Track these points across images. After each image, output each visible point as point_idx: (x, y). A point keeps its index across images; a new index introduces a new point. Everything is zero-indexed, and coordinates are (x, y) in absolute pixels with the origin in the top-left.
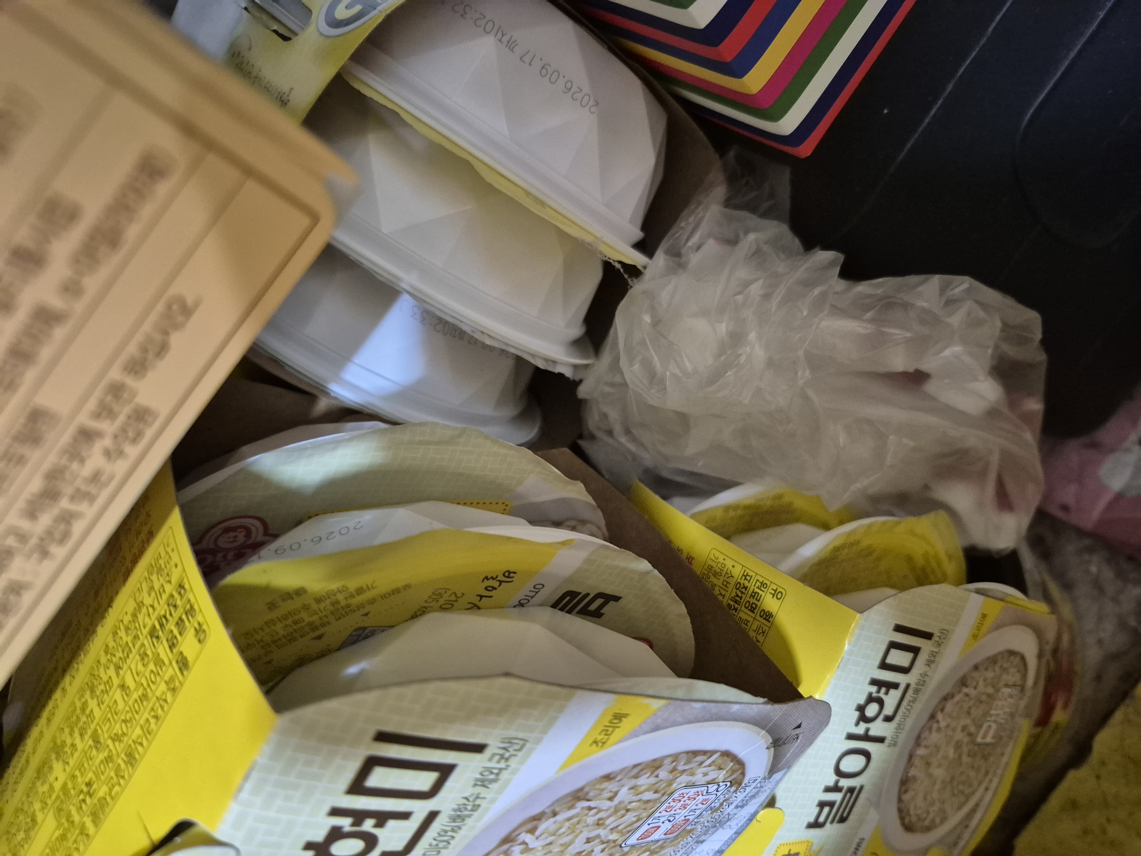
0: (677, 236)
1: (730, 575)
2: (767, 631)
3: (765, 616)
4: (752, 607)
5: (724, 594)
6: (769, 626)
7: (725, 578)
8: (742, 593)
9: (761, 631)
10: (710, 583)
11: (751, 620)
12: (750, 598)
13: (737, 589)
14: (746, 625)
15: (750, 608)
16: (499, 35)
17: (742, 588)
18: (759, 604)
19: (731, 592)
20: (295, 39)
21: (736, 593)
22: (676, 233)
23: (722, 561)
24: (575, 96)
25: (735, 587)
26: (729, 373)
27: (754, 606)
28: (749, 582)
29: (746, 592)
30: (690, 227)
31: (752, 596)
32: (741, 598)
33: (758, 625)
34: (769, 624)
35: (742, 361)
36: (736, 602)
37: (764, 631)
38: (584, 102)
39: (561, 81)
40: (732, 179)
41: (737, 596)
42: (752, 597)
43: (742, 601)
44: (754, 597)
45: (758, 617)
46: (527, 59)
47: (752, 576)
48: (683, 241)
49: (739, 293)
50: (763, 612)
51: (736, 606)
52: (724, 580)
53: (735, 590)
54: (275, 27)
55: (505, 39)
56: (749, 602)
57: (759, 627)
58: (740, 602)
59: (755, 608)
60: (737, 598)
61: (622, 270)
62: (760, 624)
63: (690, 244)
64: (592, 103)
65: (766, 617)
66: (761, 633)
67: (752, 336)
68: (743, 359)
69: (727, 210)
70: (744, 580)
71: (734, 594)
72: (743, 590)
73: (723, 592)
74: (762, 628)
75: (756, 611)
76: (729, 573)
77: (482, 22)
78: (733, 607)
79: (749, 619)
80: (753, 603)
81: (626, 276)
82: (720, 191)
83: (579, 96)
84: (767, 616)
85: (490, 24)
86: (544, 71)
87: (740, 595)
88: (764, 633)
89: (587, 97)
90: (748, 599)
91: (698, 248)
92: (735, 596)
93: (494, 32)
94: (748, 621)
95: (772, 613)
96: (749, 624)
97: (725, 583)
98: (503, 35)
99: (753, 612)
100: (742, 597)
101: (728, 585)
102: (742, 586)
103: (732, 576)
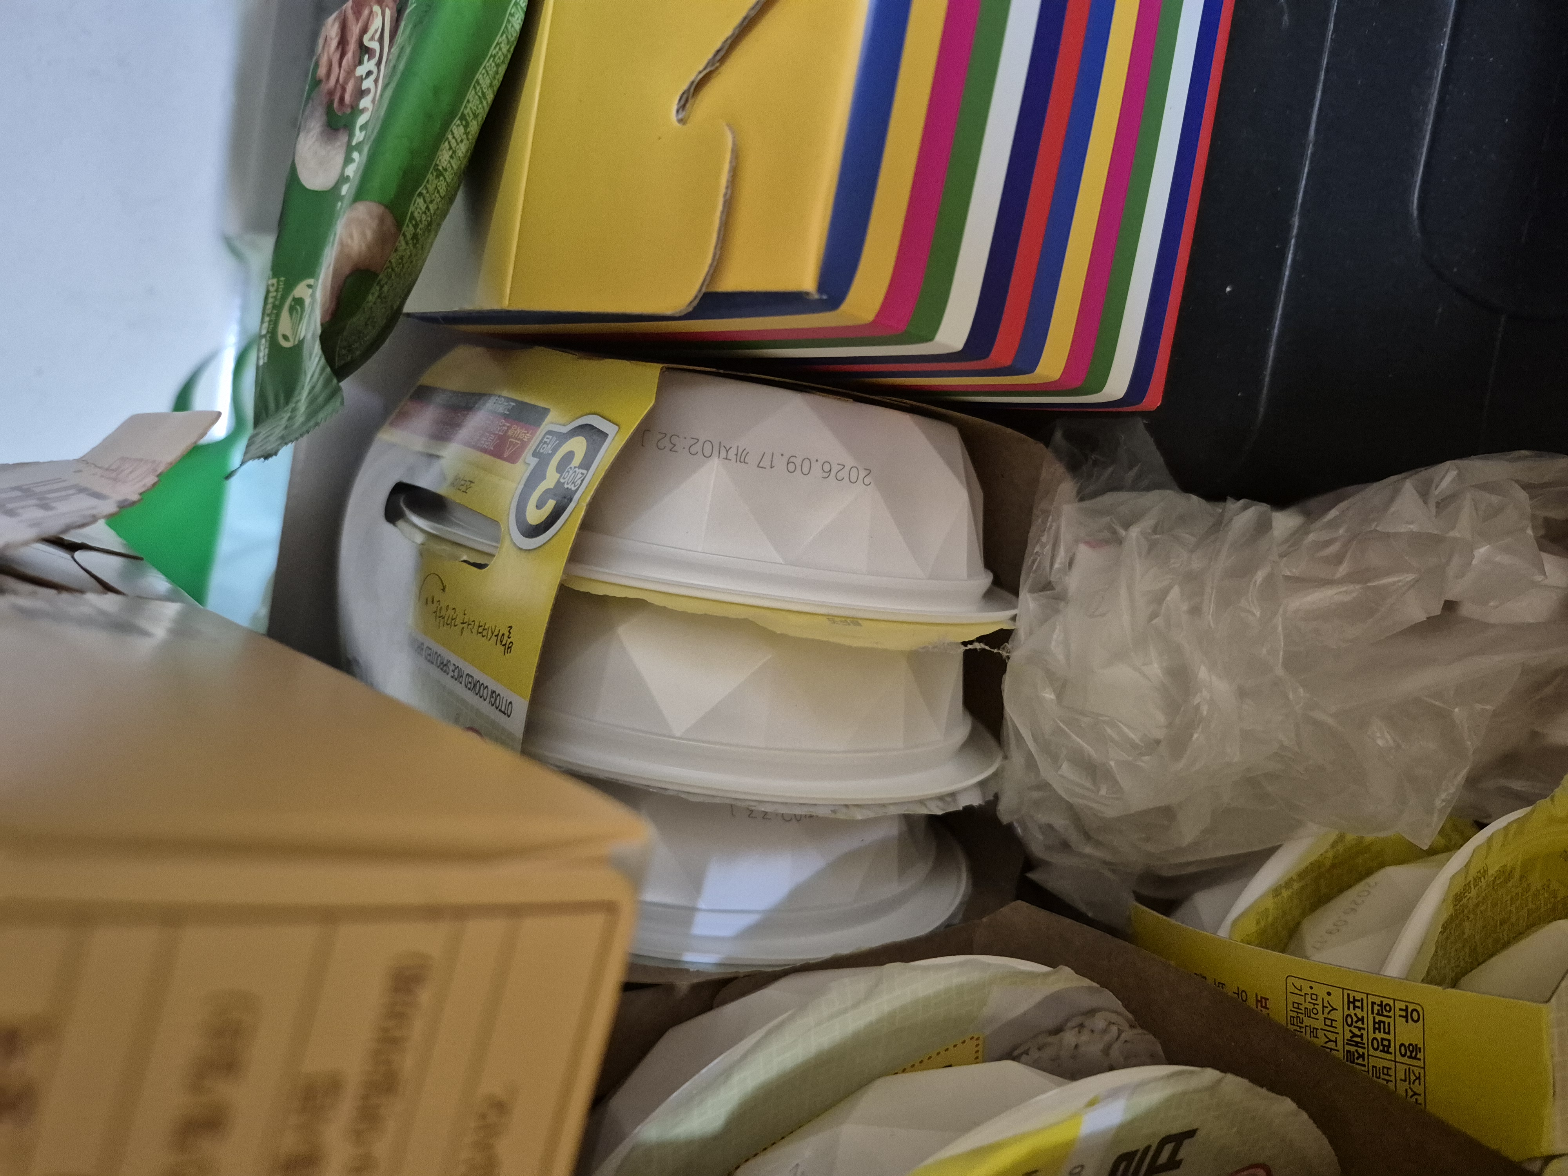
0: (1035, 567)
1: (1331, 1008)
2: (1422, 1075)
3: (1408, 1054)
4: (1384, 1046)
5: (1334, 1039)
6: (1422, 1066)
7: (1326, 1015)
8: (1360, 1029)
9: (1413, 1078)
10: (1308, 1029)
11: (1391, 1065)
12: (1374, 1033)
13: (1350, 1026)
14: (1387, 1074)
15: (1381, 1048)
16: (723, 453)
17: (1356, 1022)
18: (1391, 1037)
19: (1343, 1033)
20: (492, 563)
21: (1350, 1031)
22: (1033, 562)
23: (1310, 991)
24: (839, 476)
25: (1345, 1023)
26: (1196, 736)
27: (1386, 1043)
28: (1362, 1010)
29: (1365, 1026)
30: (1048, 548)
31: (1377, 1029)
32: (1361, 1036)
33: (1406, 1070)
34: (1421, 1064)
35: (1205, 713)
36: (1357, 1044)
37: (1418, 1075)
38: (853, 478)
39: (817, 468)
40: (1074, 467)
41: (1355, 1035)
42: (1377, 1031)
43: (1365, 1041)
44: (1379, 1029)
45: (1399, 1058)
46: (766, 462)
47: (1362, 999)
48: (1048, 569)
49: (1154, 615)
50: (1403, 1048)
51: (1361, 1051)
52: (1325, 1018)
53: (1347, 1028)
54: (465, 558)
55: (732, 454)
56: (1374, 1039)
57: (1408, 1072)
58: (1364, 1044)
59: (1389, 1046)
60: (1355, 1039)
61: (987, 648)
62: (1407, 1067)
63: (1056, 566)
64: (863, 473)
65: (1411, 1054)
66: (1414, 1081)
67: (1202, 673)
68: (1205, 709)
69: (1087, 504)
70: (1354, 1009)
71: (1348, 1035)
72: (1359, 1024)
73: (1332, 1037)
74: (1413, 1071)
75: (1392, 1050)
76: (1328, 1005)
77: (697, 448)
78: (1356, 1055)
79: (1387, 1064)
80: (1383, 1039)
81: (995, 651)
82: (1067, 487)
83: (844, 474)
84: (1411, 1052)
85: (708, 446)
86: (791, 465)
87: (1359, 1033)
88: (1419, 1078)
89: (854, 471)
90: (1371, 1036)
91: (1071, 564)
92: (1352, 1037)
93: (716, 453)
94: (1388, 1069)
95: (1416, 1045)
96: (1392, 1072)
97: (1328, 1022)
98: (727, 452)
99: (1388, 1052)
100: (1362, 1034)
101: (1334, 1024)
102: (1355, 1019)
103: (1334, 1009)
